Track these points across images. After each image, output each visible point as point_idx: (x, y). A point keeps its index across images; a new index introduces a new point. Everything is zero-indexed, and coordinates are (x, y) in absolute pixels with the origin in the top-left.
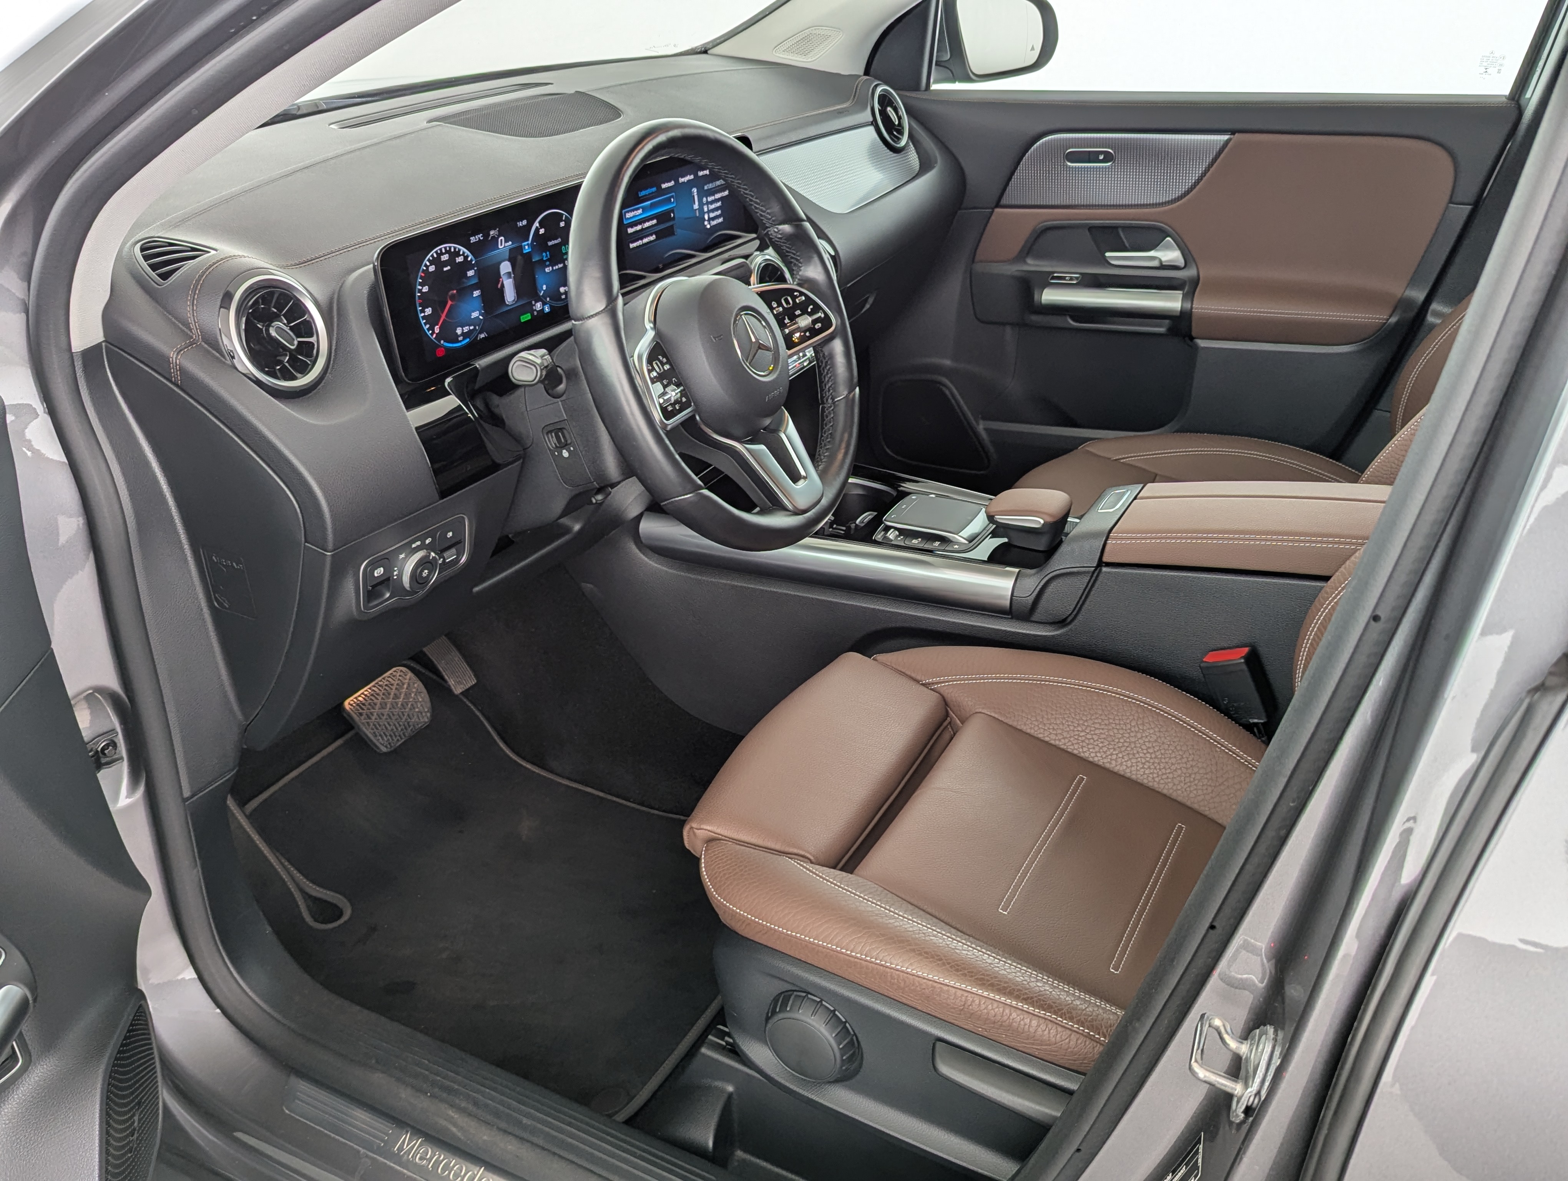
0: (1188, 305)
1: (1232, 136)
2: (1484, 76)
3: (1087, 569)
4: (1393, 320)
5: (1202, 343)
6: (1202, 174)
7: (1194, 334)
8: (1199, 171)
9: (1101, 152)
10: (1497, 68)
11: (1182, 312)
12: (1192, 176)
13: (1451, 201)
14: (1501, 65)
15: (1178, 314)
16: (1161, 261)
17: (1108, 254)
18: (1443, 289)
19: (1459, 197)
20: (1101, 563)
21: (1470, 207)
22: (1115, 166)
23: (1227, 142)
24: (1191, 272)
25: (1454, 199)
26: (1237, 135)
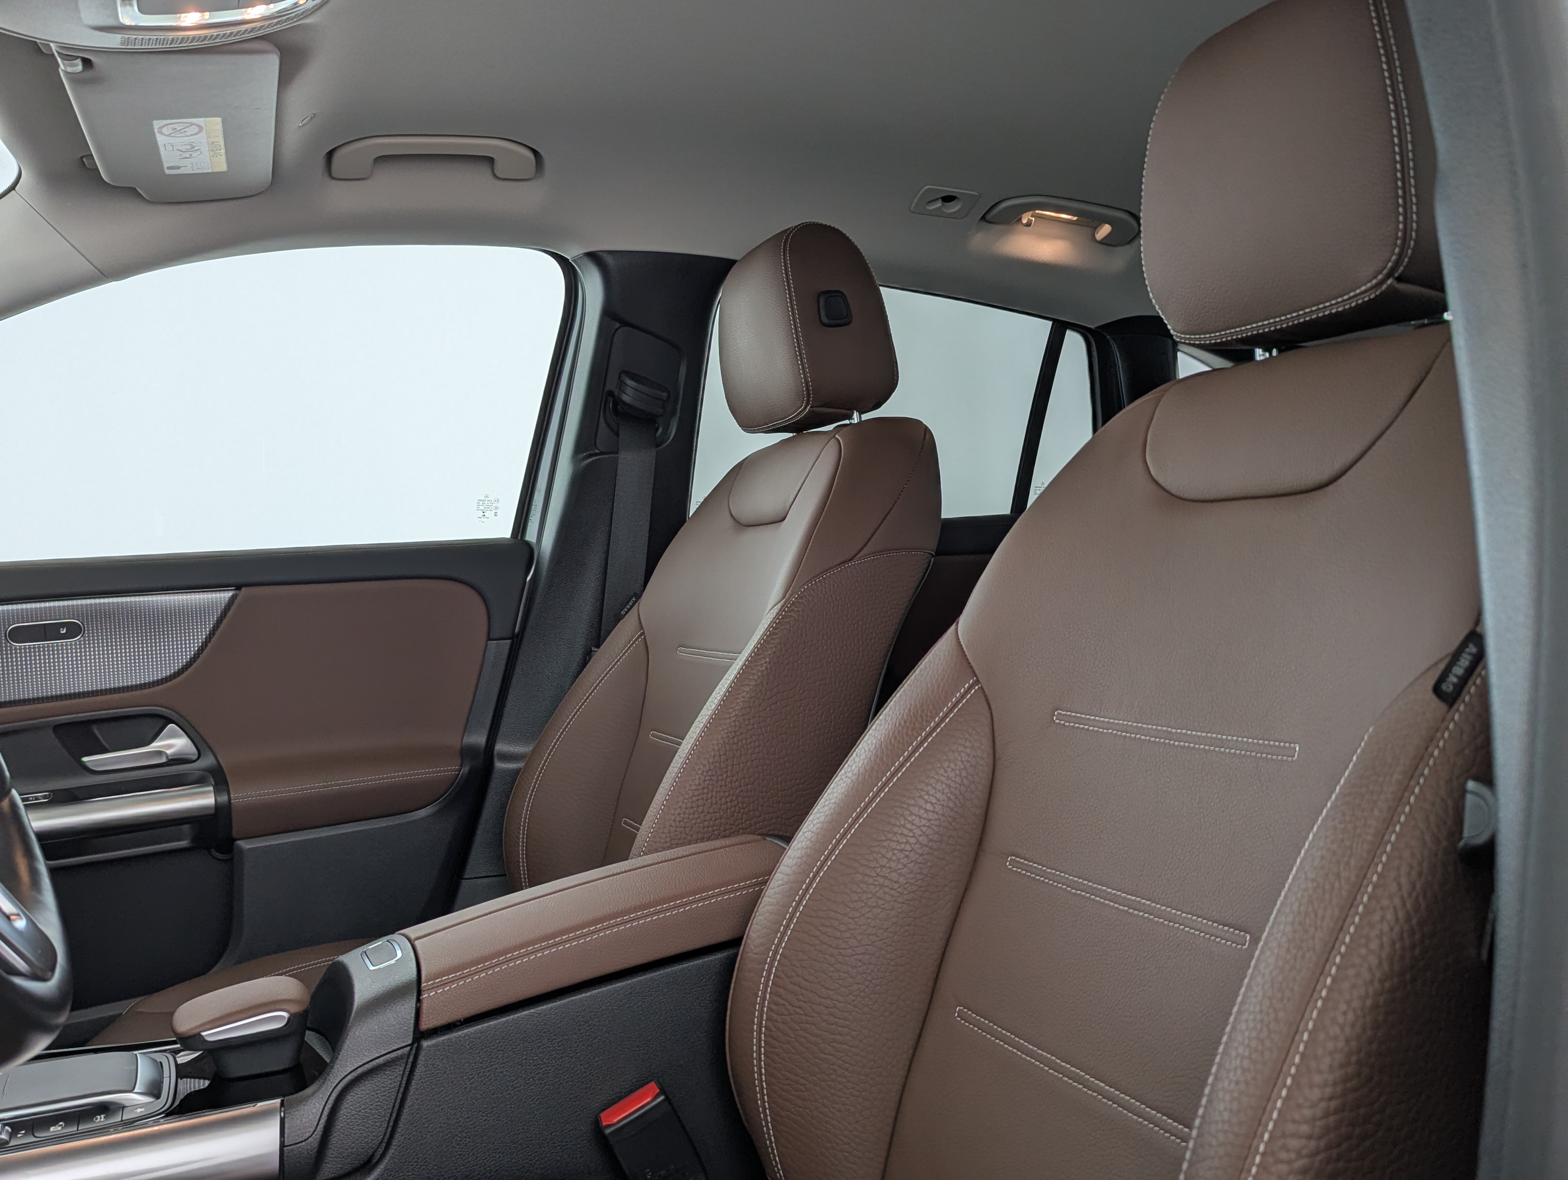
0: (224, 798)
1: (238, 592)
2: (482, 519)
3: (399, 1052)
4: (465, 770)
5: (244, 845)
6: (206, 638)
7: (235, 834)
8: (202, 635)
9: (63, 625)
10: (494, 511)
11: (217, 807)
12: (194, 643)
13: (489, 639)
14: (496, 508)
15: (213, 811)
16: (167, 756)
17: (85, 759)
18: (503, 729)
19: (496, 633)
20: (420, 1035)
21: (509, 642)
22: (84, 641)
23: (232, 600)
24: (208, 761)
25: (491, 636)
26: (243, 589)
